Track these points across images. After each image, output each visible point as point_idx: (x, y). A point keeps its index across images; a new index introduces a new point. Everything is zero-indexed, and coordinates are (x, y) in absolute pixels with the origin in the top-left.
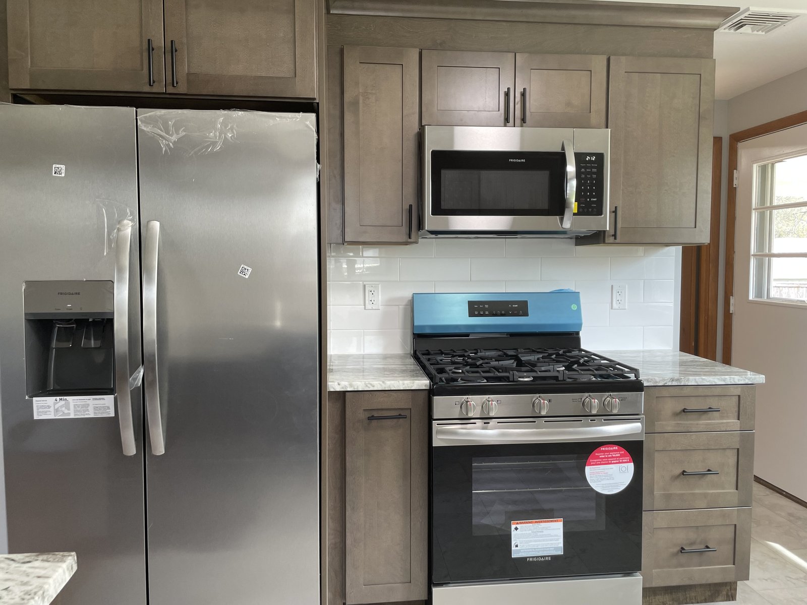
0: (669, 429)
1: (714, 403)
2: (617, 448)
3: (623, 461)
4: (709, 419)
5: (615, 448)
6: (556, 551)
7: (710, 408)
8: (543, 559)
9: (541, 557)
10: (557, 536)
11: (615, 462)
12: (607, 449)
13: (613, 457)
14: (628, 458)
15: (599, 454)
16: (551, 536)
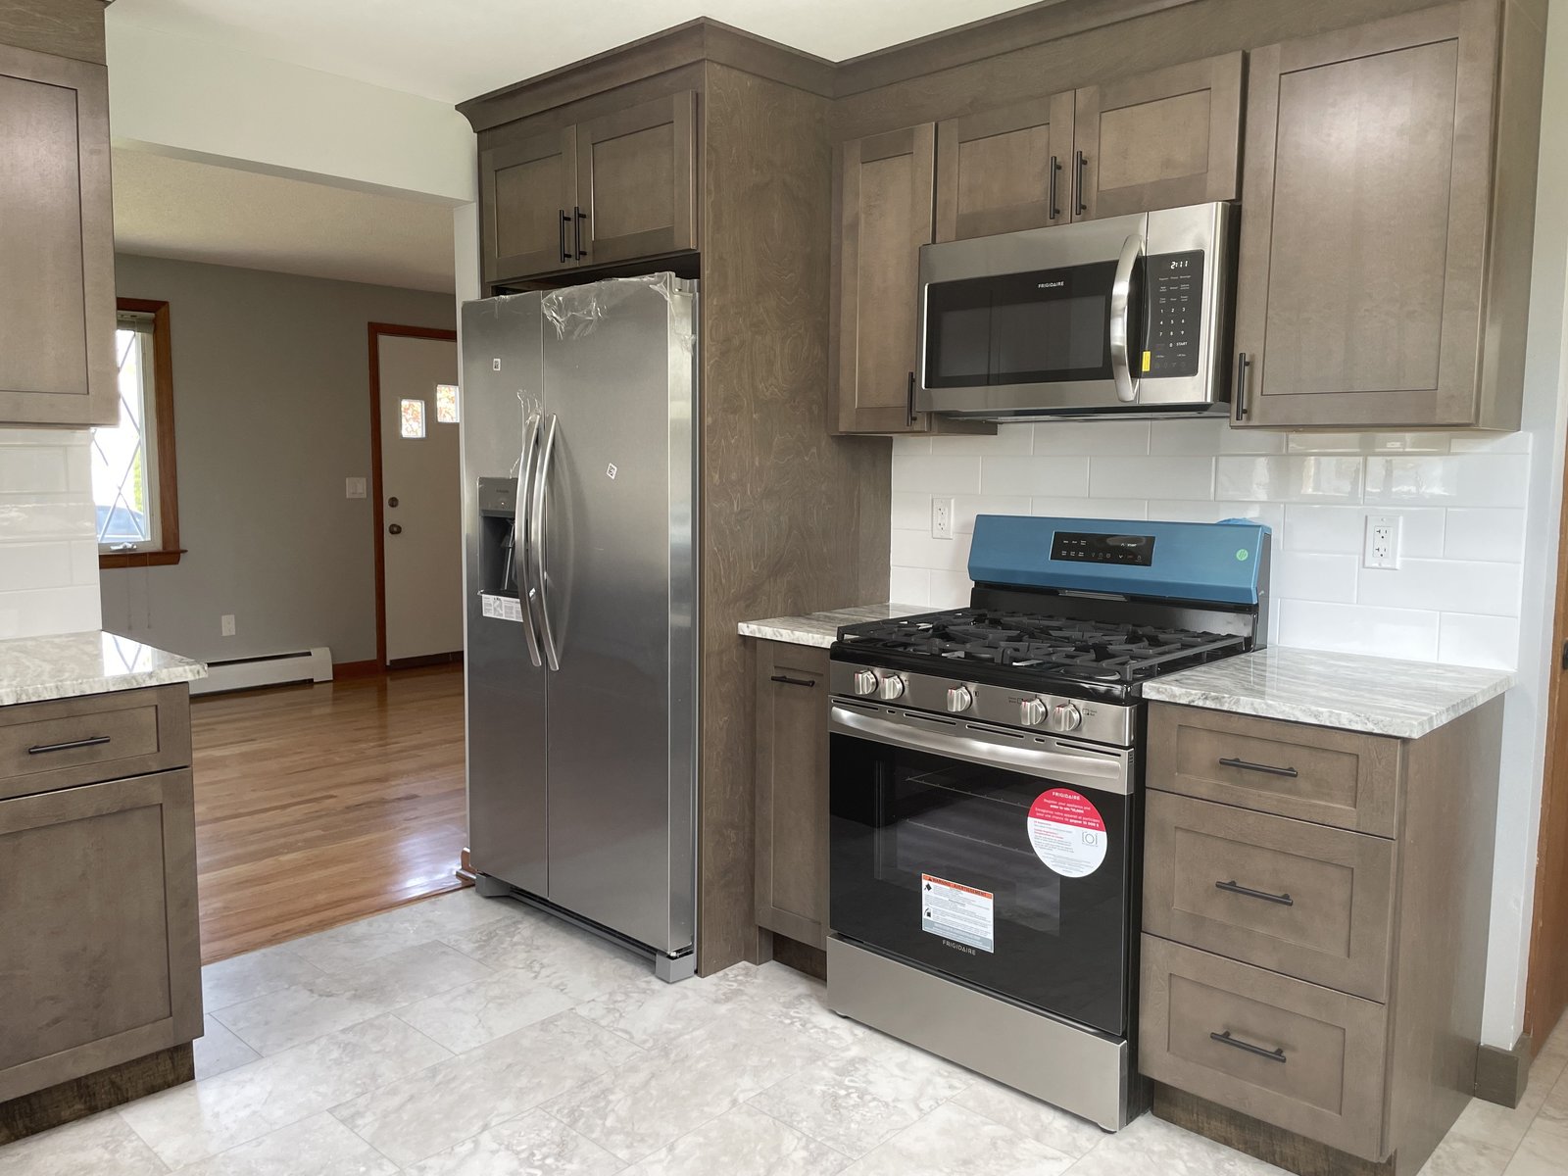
0: (1203, 792)
1: (1300, 760)
2: (1078, 798)
3: (1089, 824)
4: (1289, 792)
5: (1075, 797)
6: (983, 944)
7: (1291, 769)
8: (964, 950)
9: (963, 945)
10: (984, 919)
11: (1076, 821)
12: (1062, 795)
13: (1071, 813)
14: (1097, 821)
15: (1049, 802)
16: (976, 916)
